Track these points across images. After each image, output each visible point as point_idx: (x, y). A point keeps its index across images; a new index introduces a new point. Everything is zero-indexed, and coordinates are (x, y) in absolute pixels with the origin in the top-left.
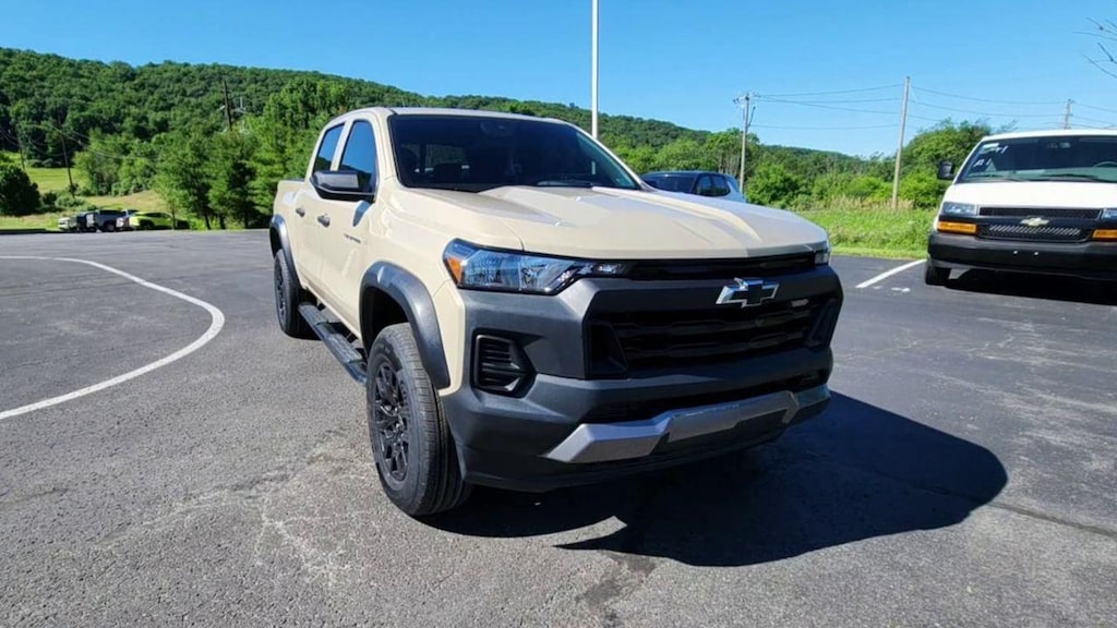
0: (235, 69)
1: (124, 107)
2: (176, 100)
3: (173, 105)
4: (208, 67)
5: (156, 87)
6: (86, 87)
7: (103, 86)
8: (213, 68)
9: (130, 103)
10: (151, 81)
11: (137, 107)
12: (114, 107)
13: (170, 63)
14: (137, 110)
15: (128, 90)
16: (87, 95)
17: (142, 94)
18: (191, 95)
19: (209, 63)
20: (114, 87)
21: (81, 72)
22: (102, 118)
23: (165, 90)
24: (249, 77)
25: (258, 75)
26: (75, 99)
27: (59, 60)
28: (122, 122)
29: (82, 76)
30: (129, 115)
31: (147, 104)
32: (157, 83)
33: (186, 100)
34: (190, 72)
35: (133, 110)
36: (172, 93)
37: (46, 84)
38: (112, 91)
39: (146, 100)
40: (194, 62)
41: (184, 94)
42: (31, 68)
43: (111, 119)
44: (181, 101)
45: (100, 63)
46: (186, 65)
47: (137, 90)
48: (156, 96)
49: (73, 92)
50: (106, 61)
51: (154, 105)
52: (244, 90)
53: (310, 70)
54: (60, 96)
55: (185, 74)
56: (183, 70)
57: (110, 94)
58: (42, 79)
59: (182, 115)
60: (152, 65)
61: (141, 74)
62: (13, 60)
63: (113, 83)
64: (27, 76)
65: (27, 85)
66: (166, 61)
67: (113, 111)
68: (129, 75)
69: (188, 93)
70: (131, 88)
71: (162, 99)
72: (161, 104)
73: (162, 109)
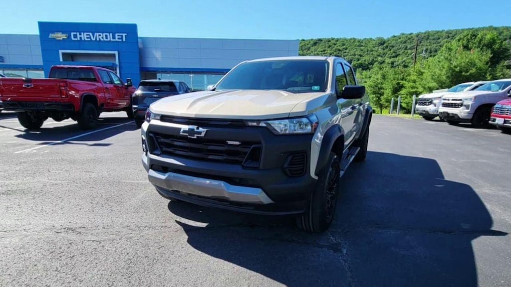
0: (438, 32)
1: (376, 58)
2: (401, 52)
3: (399, 55)
4: (422, 33)
5: (393, 47)
6: (362, 50)
7: (369, 49)
8: (425, 33)
9: (379, 56)
10: (391, 45)
11: (382, 57)
12: (371, 58)
13: (403, 34)
14: (381, 59)
15: (380, 50)
16: (362, 54)
17: (386, 51)
18: (410, 49)
19: (423, 31)
20: (374, 49)
21: (362, 44)
22: (365, 64)
23: (396, 48)
24: (444, 35)
25: (451, 33)
26: (356, 56)
27: (355, 39)
28: (373, 65)
29: (362, 46)
30: (377, 61)
31: (387, 55)
32: (394, 45)
33: (406, 51)
34: (412, 37)
35: (380, 58)
36: (400, 49)
37: (347, 51)
38: (372, 51)
39: (387, 53)
40: (415, 32)
41: (406, 49)
42: (344, 45)
43: (369, 64)
44: (403, 52)
45: (371, 39)
46: (411, 34)
47: (384, 49)
48: (392, 51)
49: (356, 53)
50: (373, 38)
51: (390, 55)
52: (439, 43)
53: (487, 26)
54: (351, 55)
55: (409, 39)
56: (409, 36)
57: (371, 53)
58: (346, 49)
59: (402, 59)
60: (394, 36)
61: (388, 41)
62: (338, 42)
63: (374, 47)
64: (341, 49)
65: (340, 52)
66: (401, 34)
67: (371, 60)
68: (382, 43)
69: (408, 47)
70: (381, 49)
71: (394, 52)
72: (394, 55)
73: (393, 57)
